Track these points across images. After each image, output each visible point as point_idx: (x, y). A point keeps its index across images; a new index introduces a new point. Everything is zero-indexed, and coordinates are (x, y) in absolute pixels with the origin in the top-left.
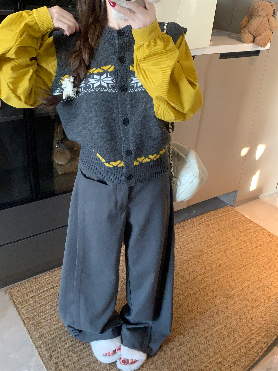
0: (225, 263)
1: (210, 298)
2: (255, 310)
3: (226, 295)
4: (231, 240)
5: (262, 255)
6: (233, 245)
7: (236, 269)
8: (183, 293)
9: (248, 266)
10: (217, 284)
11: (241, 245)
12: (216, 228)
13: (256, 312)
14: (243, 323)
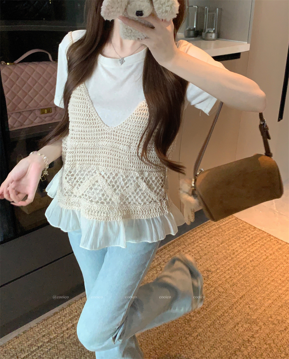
0: (239, 280)
1: (232, 327)
2: (284, 334)
3: (249, 320)
4: (239, 252)
5: (275, 265)
6: (242, 258)
7: (252, 287)
8: (200, 325)
9: (264, 281)
10: (236, 309)
11: (251, 257)
12: (220, 240)
13: (285, 337)
14: (273, 353)
